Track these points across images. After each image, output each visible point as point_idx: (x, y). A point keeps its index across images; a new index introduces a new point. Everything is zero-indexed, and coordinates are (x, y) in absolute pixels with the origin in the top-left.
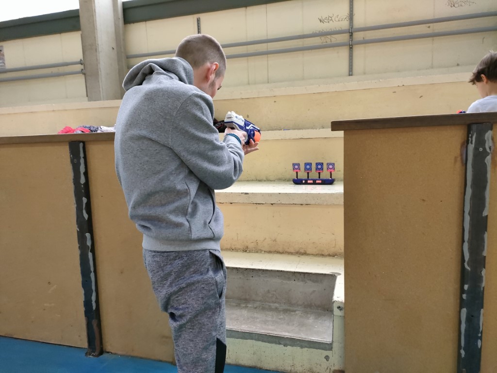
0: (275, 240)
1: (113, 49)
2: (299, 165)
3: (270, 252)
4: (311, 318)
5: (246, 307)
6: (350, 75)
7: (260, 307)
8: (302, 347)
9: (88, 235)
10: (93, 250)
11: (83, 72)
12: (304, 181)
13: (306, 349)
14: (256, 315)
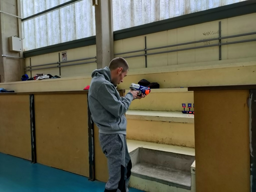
0: (171, 139)
1: (109, 52)
2: (185, 104)
3: (169, 144)
4: (184, 176)
5: (155, 168)
6: (220, 60)
7: (161, 168)
8: (177, 187)
9: (92, 130)
10: (93, 136)
11: (96, 62)
12: (187, 112)
13: (179, 188)
14: (159, 171)
